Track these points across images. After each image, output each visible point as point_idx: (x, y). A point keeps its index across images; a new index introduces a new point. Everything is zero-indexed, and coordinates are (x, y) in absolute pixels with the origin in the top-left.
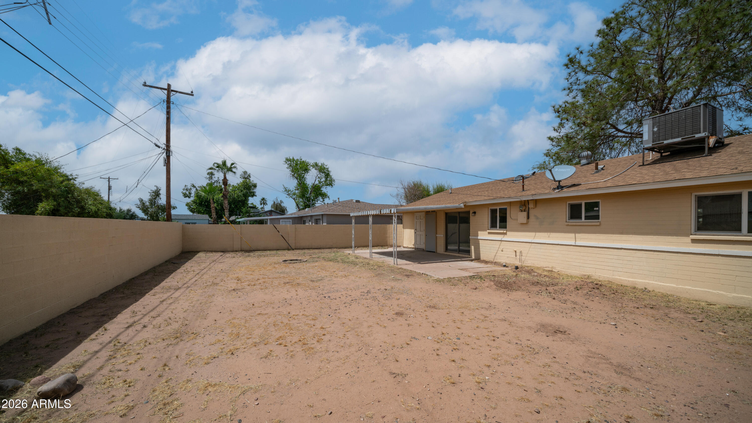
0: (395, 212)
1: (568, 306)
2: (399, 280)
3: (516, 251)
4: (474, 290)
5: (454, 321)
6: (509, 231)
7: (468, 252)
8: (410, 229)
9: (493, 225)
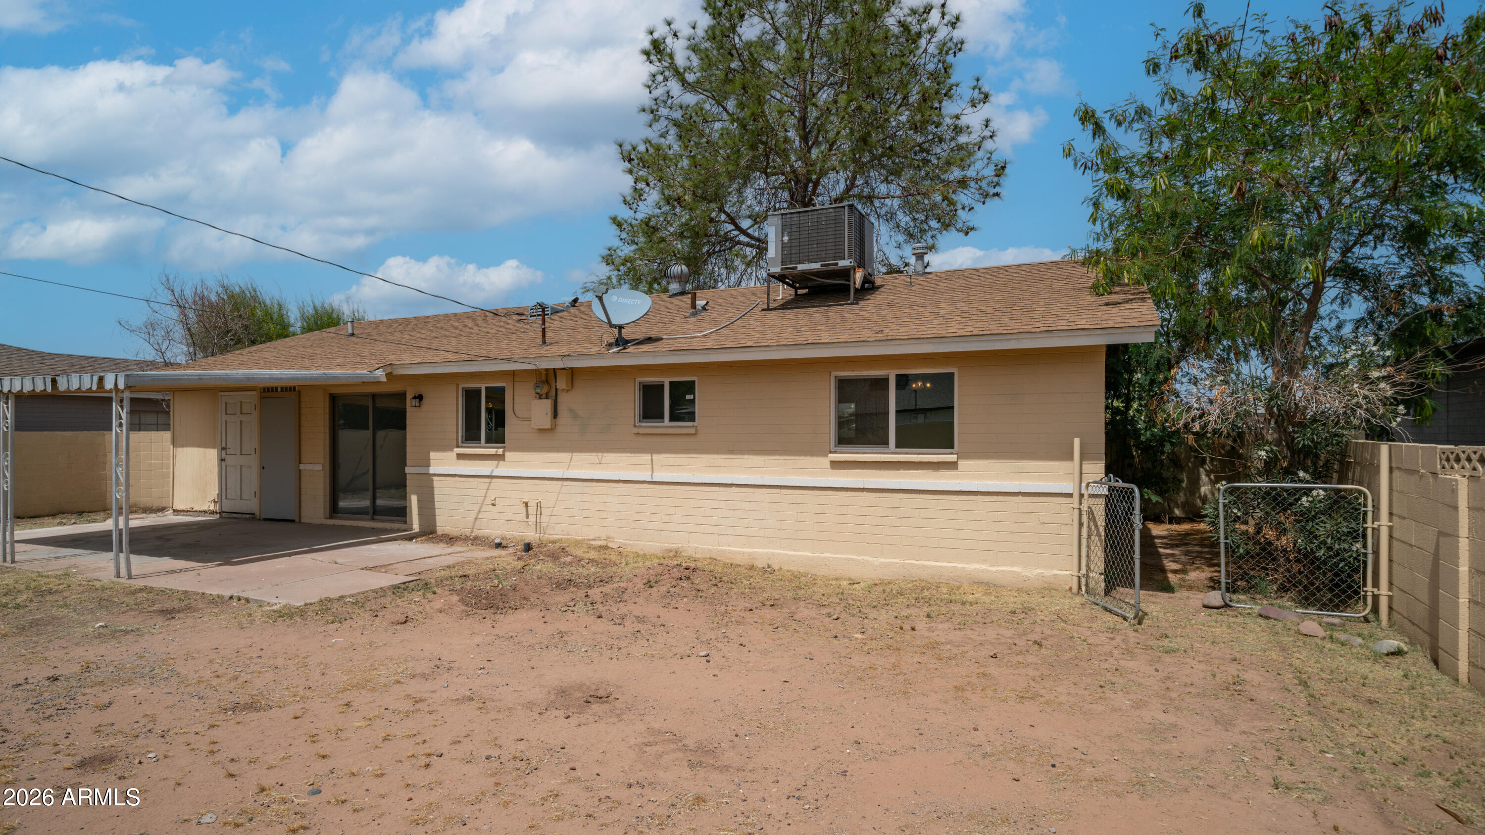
0: (121, 386)
1: (626, 629)
2: (126, 632)
3: (526, 504)
4: (399, 627)
5: (314, 738)
6: (510, 451)
7: (402, 513)
8: (199, 446)
9: (471, 435)
